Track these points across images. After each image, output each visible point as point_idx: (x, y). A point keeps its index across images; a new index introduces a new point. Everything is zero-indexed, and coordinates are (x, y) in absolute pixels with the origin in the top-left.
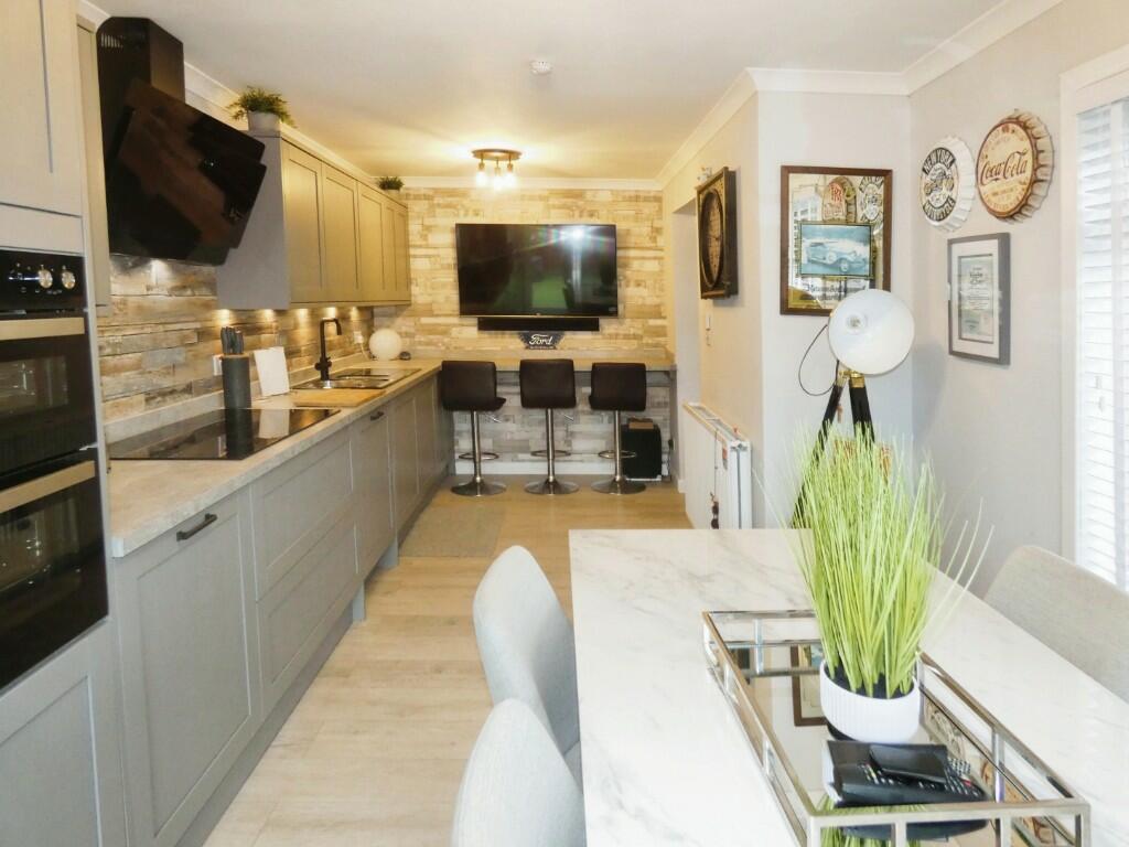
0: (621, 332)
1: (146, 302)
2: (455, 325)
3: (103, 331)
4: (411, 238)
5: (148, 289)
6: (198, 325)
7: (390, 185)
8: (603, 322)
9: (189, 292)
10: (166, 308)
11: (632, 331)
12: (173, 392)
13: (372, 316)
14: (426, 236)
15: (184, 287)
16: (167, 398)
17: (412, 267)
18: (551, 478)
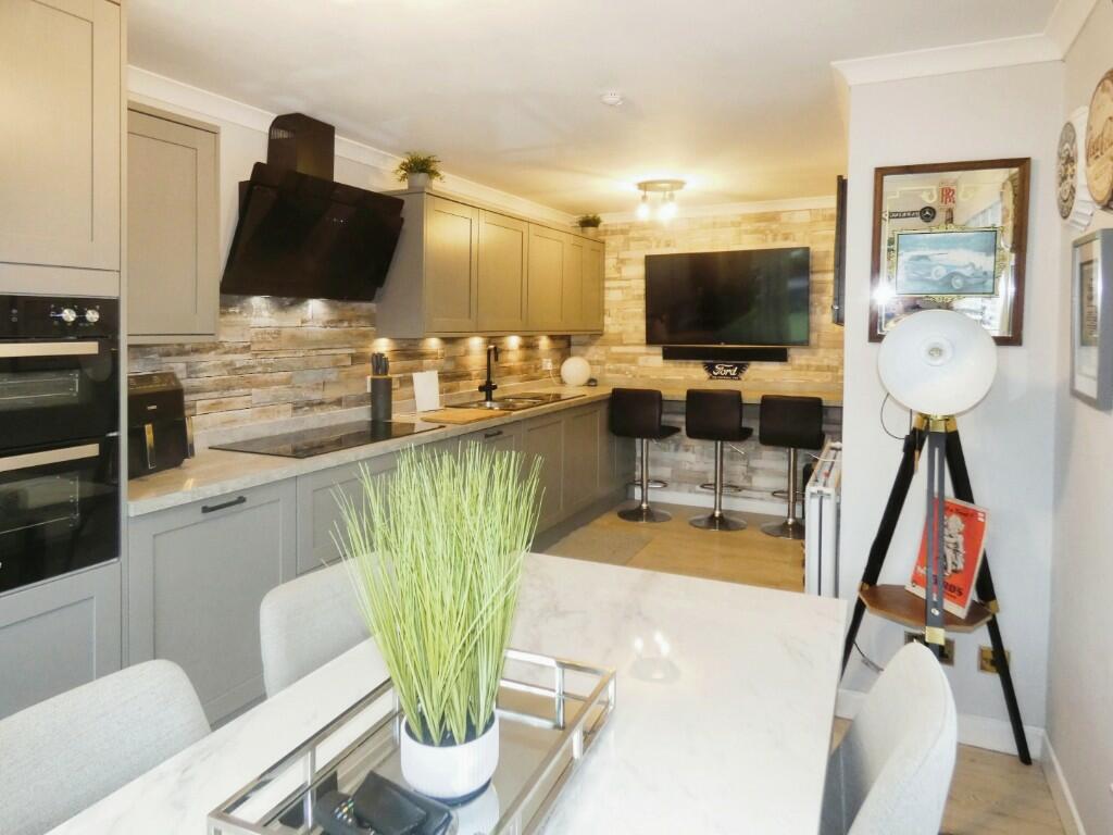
0: (813, 363)
1: (298, 332)
2: (641, 354)
3: (257, 354)
4: (607, 271)
5: (303, 322)
6: (353, 351)
7: (590, 222)
8: (793, 352)
9: (346, 324)
10: (320, 337)
11: (826, 362)
12: (321, 403)
13: (569, 345)
14: (620, 268)
15: (341, 321)
16: (315, 408)
17: (606, 298)
18: (717, 513)
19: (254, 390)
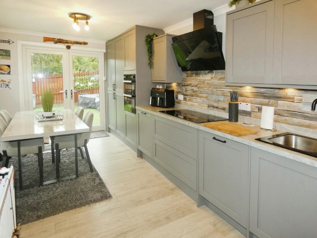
12: (217, 108)
19: (198, 98)
